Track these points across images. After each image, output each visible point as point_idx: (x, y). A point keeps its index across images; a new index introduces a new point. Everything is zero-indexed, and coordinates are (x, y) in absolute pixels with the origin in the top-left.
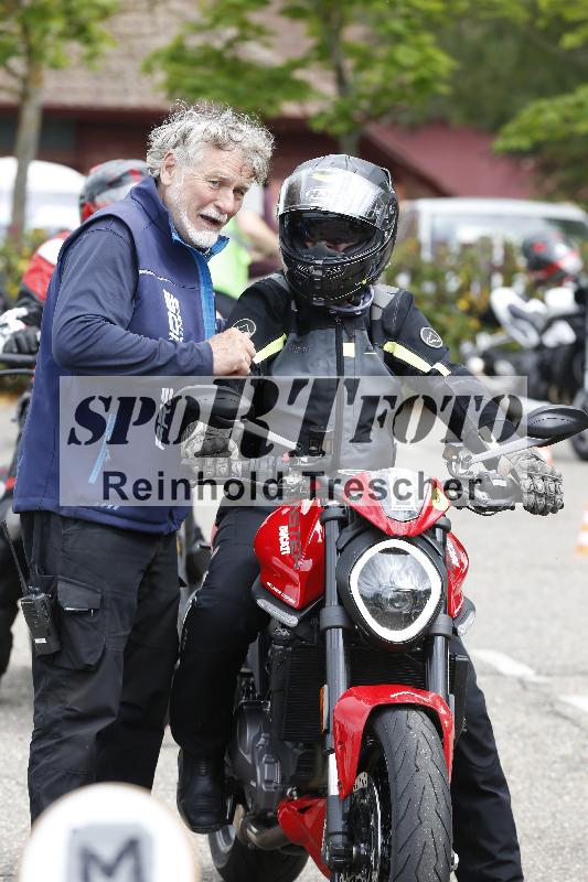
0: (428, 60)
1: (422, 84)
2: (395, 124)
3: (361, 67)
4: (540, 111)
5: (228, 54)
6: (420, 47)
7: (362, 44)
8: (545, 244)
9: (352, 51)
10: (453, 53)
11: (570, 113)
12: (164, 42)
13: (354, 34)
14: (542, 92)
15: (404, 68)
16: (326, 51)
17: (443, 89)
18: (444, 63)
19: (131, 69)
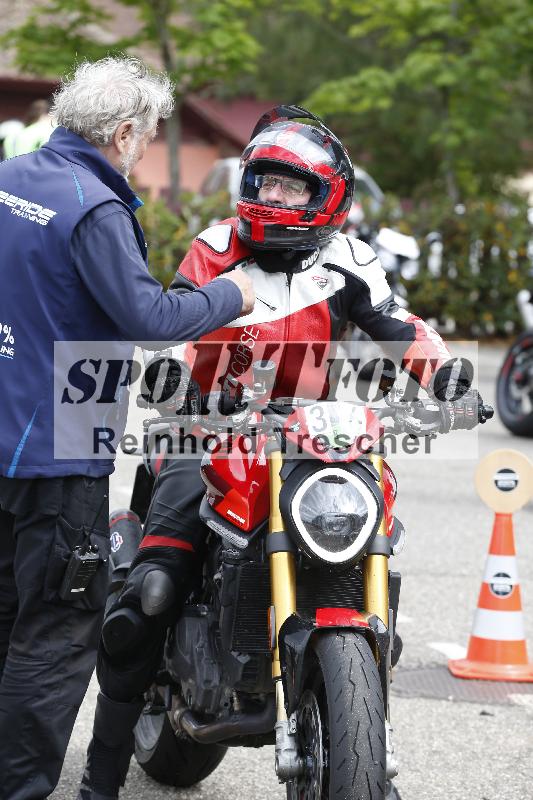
0: (240, 43)
3: (183, 46)
4: (332, 92)
5: (72, 33)
6: (233, 32)
9: (176, 33)
10: (261, 39)
11: (355, 94)
13: (178, 21)
14: (332, 74)
15: (218, 50)
16: (155, 33)
17: (251, 67)
18: (252, 47)
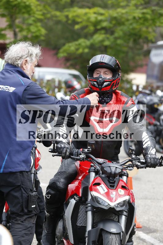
0: (39, 30)
1: (37, 37)
4: (70, 47)
6: (37, 27)
8: (71, 81)
10: (46, 29)
11: (77, 47)
15: (32, 32)
17: (43, 38)
18: (43, 31)
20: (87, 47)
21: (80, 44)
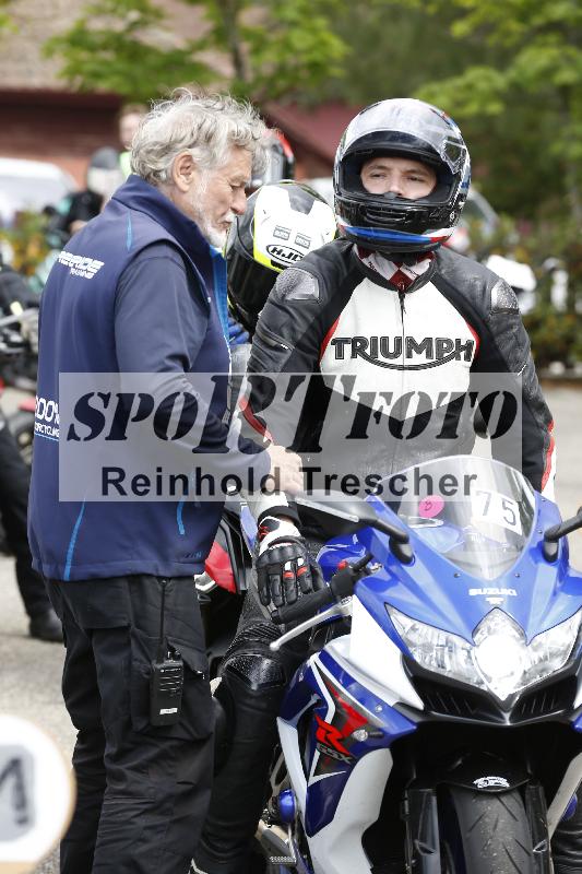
0: (323, 44)
1: (315, 67)
2: (294, 104)
3: (256, 51)
5: (129, 38)
6: (314, 31)
7: (260, 28)
9: (248, 35)
10: (346, 38)
11: (460, 96)
12: (65, 25)
13: (250, 17)
14: (436, 73)
15: (297, 53)
16: (223, 35)
17: (336, 72)
18: (337, 47)
19: (33, 51)
20: (497, 95)
21: (470, 87)
